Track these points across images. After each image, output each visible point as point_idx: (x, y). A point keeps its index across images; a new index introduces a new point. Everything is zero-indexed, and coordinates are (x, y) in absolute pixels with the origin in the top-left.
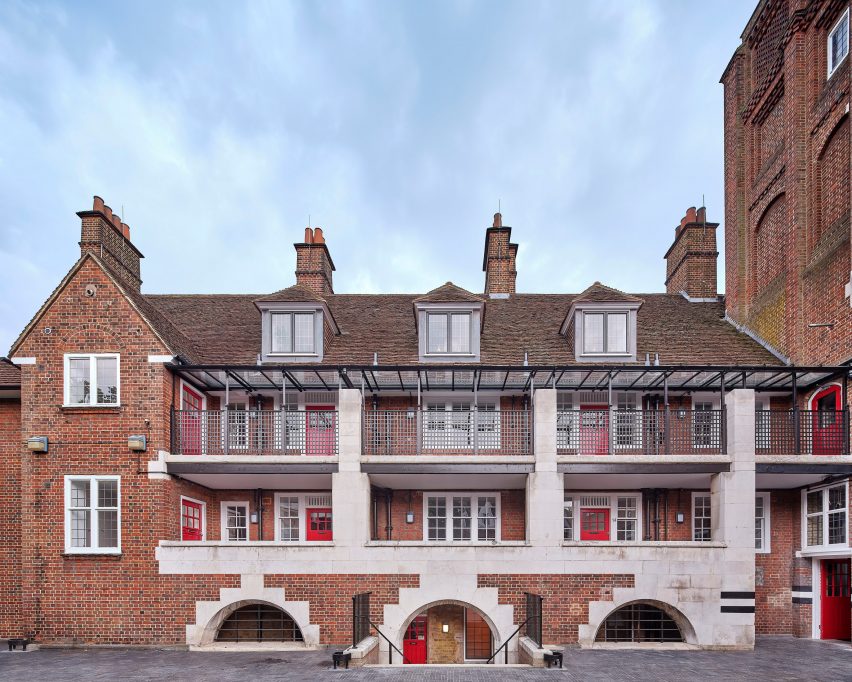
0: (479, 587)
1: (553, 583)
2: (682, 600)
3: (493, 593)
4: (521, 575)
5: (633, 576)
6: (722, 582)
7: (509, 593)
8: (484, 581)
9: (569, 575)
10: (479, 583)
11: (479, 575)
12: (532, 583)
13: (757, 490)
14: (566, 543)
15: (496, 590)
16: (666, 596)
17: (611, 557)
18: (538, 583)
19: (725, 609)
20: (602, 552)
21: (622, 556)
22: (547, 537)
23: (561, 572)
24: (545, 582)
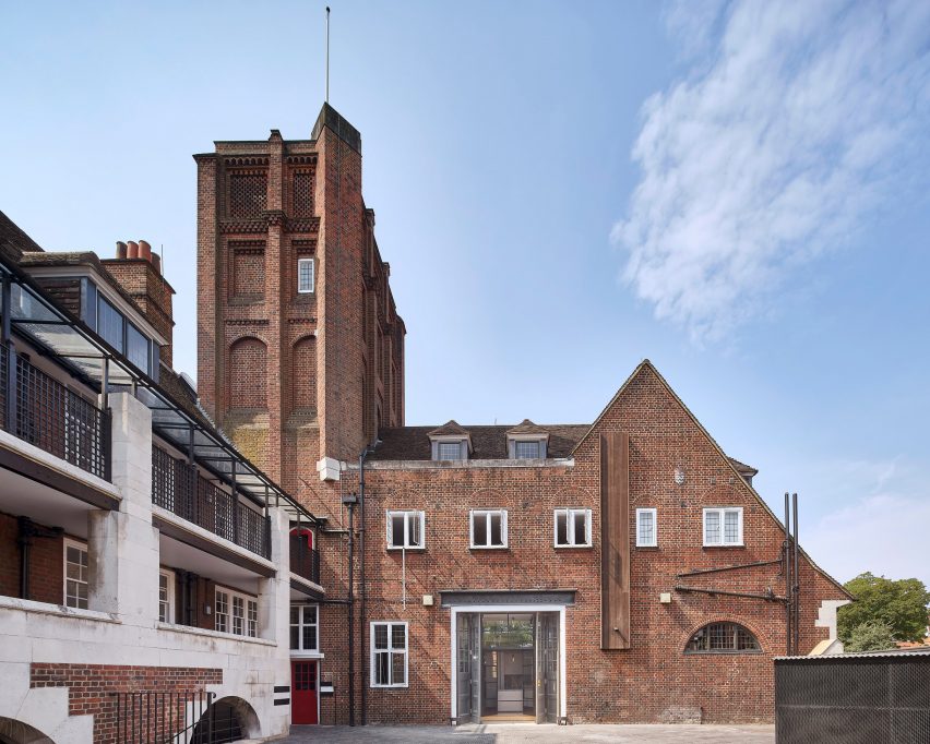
0: (32, 686)
1: (146, 678)
2: (253, 696)
3: (61, 695)
4: (106, 667)
5: (221, 670)
6: (275, 678)
7: (87, 695)
8: (42, 675)
9: (165, 668)
10: (33, 678)
11: (34, 665)
12: (120, 678)
13: (292, 601)
14: (162, 625)
15: (65, 691)
16: (244, 694)
17: (204, 648)
18: (128, 678)
19: (277, 702)
20: (196, 641)
21: (213, 647)
22: (140, 613)
23: (156, 664)
24: (138, 678)
